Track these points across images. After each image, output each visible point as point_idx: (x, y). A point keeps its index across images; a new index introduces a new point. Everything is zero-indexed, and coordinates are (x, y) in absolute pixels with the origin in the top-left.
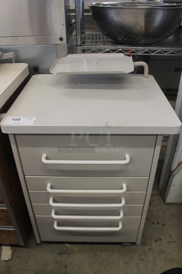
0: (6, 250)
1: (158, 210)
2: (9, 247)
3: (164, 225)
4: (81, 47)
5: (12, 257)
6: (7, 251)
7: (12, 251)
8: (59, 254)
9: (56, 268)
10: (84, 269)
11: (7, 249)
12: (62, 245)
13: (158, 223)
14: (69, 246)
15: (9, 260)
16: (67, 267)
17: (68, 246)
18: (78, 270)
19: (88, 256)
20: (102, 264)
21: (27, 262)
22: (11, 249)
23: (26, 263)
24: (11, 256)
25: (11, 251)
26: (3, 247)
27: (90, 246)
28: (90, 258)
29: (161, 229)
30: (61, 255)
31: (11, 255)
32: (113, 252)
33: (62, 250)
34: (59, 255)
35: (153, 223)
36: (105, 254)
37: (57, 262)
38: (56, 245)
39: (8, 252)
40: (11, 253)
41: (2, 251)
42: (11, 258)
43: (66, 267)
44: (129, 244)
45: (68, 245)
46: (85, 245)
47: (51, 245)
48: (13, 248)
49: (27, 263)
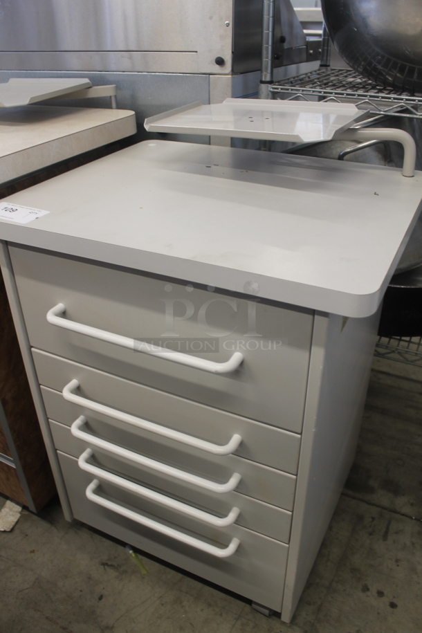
0: (11, 510)
1: (397, 561)
2: (18, 507)
3: (393, 605)
4: (269, 85)
5: (12, 530)
6: (11, 513)
7: (20, 517)
8: (104, 564)
9: (81, 591)
10: (134, 622)
11: (14, 509)
12: (120, 548)
13: (380, 594)
14: (133, 555)
15: (5, 531)
16: (103, 600)
17: (131, 555)
18: (122, 616)
19: (161, 597)
20: (181, 628)
21: (33, 552)
22: (20, 513)
23: (31, 552)
24: (11, 527)
25: (18, 515)
26: (8, 503)
27: (180, 575)
28: (162, 605)
29: (379, 613)
30: (106, 567)
31: (13, 524)
32: (221, 615)
33: (115, 557)
34: (102, 566)
35: (366, 589)
36: (202, 610)
37: (90, 578)
38: (108, 543)
39: (13, 515)
40: (16, 520)
41: (3, 510)
42: (9, 530)
43: (101, 598)
44: (267, 612)
45: (131, 552)
46: (168, 570)
47: (98, 537)
48: (26, 513)
49: (32, 554)
